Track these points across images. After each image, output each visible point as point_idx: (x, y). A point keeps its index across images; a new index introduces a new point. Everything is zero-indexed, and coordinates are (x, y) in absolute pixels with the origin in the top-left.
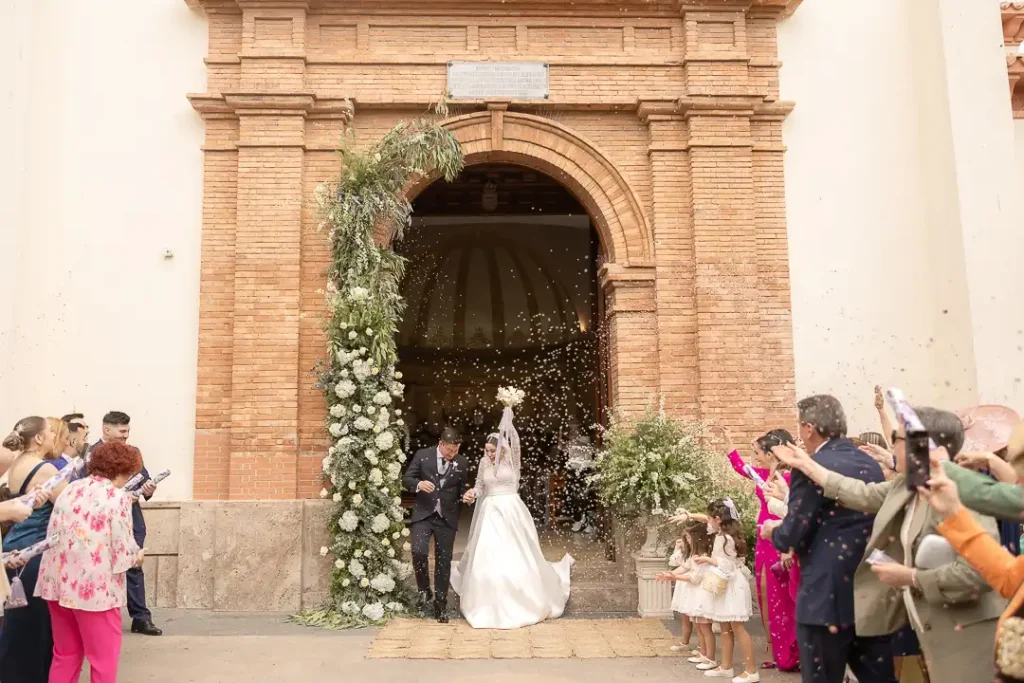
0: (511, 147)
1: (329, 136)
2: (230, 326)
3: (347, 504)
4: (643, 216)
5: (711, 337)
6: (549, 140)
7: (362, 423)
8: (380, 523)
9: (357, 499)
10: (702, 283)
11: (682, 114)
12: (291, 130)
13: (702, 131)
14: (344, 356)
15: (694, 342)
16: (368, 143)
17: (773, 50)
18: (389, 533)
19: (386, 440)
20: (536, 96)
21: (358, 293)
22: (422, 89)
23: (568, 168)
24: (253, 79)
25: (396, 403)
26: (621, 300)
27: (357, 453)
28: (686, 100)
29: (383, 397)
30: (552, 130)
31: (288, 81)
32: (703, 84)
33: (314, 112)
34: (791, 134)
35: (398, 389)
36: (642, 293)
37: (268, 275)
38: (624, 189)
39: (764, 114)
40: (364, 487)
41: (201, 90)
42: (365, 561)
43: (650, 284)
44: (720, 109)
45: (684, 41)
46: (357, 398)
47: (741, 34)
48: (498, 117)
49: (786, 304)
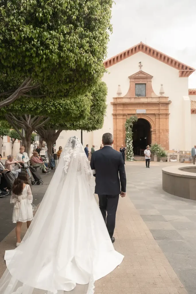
0: (142, 118)
1: (125, 117)
2: (116, 136)
3: (128, 151)
4: (155, 125)
5: (161, 136)
6: (146, 117)
7: (129, 144)
8: (131, 153)
9: (129, 151)
10: (160, 131)
11: (159, 115)
12: (121, 117)
13: (161, 117)
14: (128, 138)
15: (159, 137)
16: (128, 118)
17: (168, 107)
18: (132, 154)
19: (131, 146)
20: (145, 113)
21: (128, 132)
22: (134, 112)
23: (148, 120)
24: (118, 112)
25: (132, 143)
26: (152, 133)
27: (129, 147)
28: (159, 113)
29: (131, 142)
30: (146, 116)
31: (121, 112)
32: (161, 112)
33: (124, 115)
34: (170, 117)
35: (132, 141)
36: (155, 132)
37: (120, 131)
38: (153, 122)
39: (167, 115)
40: (130, 150)
41: (113, 113)
42: (130, 156)
43: (155, 131)
44: (163, 114)
45: (159, 107)
46: (129, 142)
47: (165, 107)
48: (141, 115)
49: (168, 133)
